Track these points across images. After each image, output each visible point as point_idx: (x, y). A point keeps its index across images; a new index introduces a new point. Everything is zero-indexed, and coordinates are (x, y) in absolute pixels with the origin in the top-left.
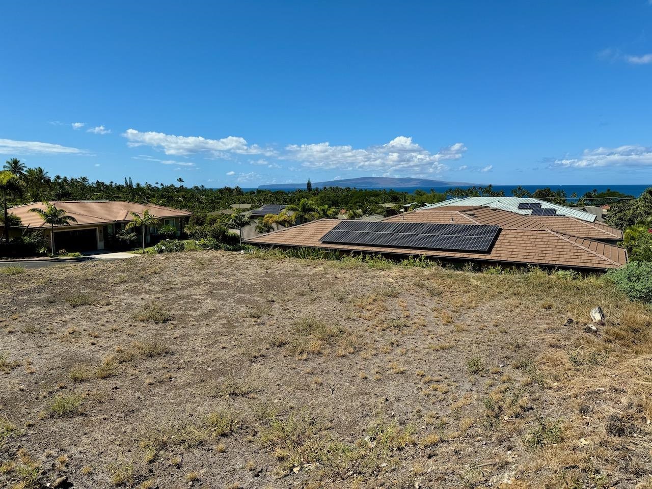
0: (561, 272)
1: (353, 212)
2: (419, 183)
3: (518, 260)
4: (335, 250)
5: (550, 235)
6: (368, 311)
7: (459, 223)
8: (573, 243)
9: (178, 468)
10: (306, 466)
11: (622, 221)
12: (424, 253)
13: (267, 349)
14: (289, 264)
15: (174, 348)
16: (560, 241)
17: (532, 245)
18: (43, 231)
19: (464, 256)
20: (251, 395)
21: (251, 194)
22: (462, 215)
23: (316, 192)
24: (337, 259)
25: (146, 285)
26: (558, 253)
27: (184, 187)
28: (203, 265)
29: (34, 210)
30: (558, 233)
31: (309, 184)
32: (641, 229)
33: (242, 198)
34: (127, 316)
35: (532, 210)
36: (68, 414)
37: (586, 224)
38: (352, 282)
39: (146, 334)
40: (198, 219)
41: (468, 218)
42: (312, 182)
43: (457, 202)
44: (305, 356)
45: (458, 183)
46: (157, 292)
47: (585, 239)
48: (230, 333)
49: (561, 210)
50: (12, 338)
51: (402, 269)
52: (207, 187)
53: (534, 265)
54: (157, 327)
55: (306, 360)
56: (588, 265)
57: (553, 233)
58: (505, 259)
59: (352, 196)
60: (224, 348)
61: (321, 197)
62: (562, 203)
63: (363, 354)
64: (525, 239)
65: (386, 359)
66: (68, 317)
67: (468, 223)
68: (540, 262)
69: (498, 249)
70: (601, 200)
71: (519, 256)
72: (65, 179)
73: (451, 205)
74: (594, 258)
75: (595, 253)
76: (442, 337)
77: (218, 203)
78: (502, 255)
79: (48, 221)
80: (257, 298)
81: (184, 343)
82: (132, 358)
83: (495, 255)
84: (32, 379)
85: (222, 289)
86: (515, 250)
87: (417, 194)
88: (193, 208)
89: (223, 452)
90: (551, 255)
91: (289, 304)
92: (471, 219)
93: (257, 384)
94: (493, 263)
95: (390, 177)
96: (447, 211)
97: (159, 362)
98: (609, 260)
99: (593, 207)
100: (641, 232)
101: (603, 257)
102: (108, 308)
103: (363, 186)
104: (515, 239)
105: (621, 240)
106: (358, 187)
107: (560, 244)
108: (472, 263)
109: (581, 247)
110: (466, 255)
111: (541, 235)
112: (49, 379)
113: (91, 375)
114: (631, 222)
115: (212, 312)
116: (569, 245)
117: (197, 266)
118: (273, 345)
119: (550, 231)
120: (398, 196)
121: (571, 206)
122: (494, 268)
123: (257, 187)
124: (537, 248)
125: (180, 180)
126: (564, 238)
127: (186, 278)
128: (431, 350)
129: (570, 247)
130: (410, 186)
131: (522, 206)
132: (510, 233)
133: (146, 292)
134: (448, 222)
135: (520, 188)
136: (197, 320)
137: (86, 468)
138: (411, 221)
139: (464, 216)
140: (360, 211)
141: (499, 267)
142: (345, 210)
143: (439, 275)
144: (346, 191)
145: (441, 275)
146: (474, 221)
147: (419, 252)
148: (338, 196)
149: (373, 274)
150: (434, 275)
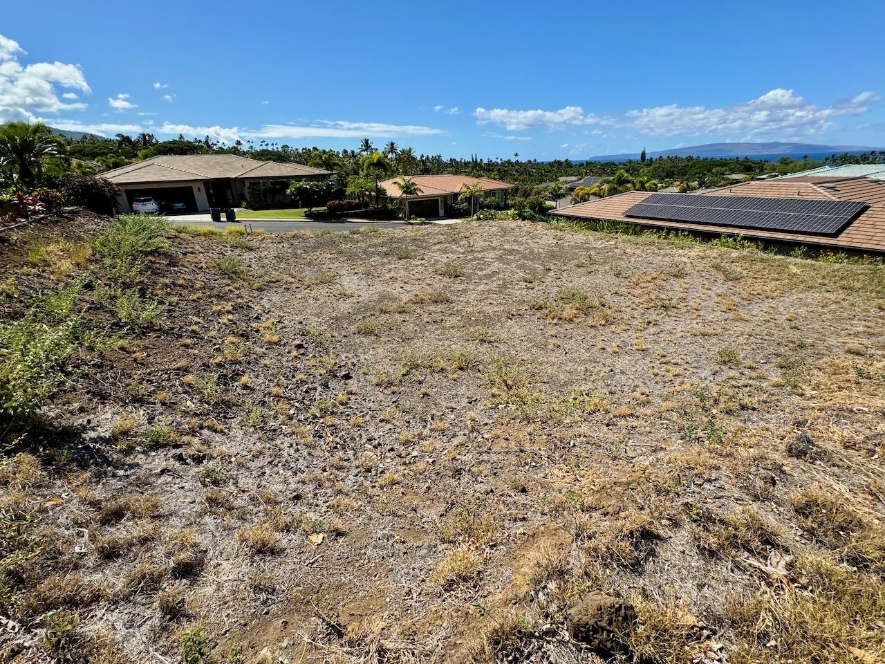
1: (687, 184)
2: (790, 148)
4: (636, 225)
6: (641, 288)
7: (807, 198)
9: (420, 384)
10: (510, 405)
12: (743, 232)
13: (526, 310)
14: (582, 236)
15: (454, 298)
18: (401, 200)
19: (798, 239)
20: (495, 344)
21: (580, 166)
22: (815, 187)
23: (650, 163)
24: (636, 234)
25: (454, 247)
27: (520, 161)
28: (504, 232)
29: (395, 183)
31: (643, 155)
33: (570, 171)
34: (431, 269)
36: (368, 333)
38: (640, 259)
39: (439, 284)
40: (525, 191)
41: (822, 191)
42: (647, 152)
43: (827, 172)
44: (555, 321)
46: (460, 253)
48: (501, 292)
50: (355, 277)
51: (705, 248)
52: (539, 160)
54: (449, 281)
55: (556, 324)
58: (858, 245)
60: (491, 304)
61: (654, 168)
63: (613, 328)
65: (634, 335)
66: (394, 266)
67: (819, 198)
69: (853, 232)
72: (428, 157)
73: (815, 175)
76: (710, 324)
77: (547, 176)
78: (855, 240)
79: (404, 192)
80: (536, 266)
81: (463, 296)
82: (422, 301)
83: (844, 239)
84: (357, 306)
85: (511, 255)
86: (878, 234)
87: (781, 163)
88: (523, 181)
89: (455, 380)
91: (565, 274)
92: (826, 194)
93: (504, 336)
94: (836, 249)
95: (749, 142)
96: (794, 183)
97: (439, 308)
102: (421, 262)
103: (709, 155)
108: (805, 247)
110: (801, 238)
112: (367, 308)
113: (391, 309)
115: (495, 273)
117: (499, 234)
118: (532, 307)
120: (753, 165)
122: (834, 256)
123: (588, 159)
125: (516, 155)
127: (486, 243)
128: (688, 334)
130: (774, 153)
132: (880, 213)
133: (452, 252)
134: (790, 197)
136: (480, 279)
137: (364, 369)
138: (739, 195)
139: (818, 189)
140: (695, 184)
141: (843, 255)
142: (679, 183)
143: (750, 259)
144: (686, 160)
145: (753, 259)
146: (830, 196)
147: (736, 231)
148: (675, 167)
149: (669, 252)
150: (744, 258)
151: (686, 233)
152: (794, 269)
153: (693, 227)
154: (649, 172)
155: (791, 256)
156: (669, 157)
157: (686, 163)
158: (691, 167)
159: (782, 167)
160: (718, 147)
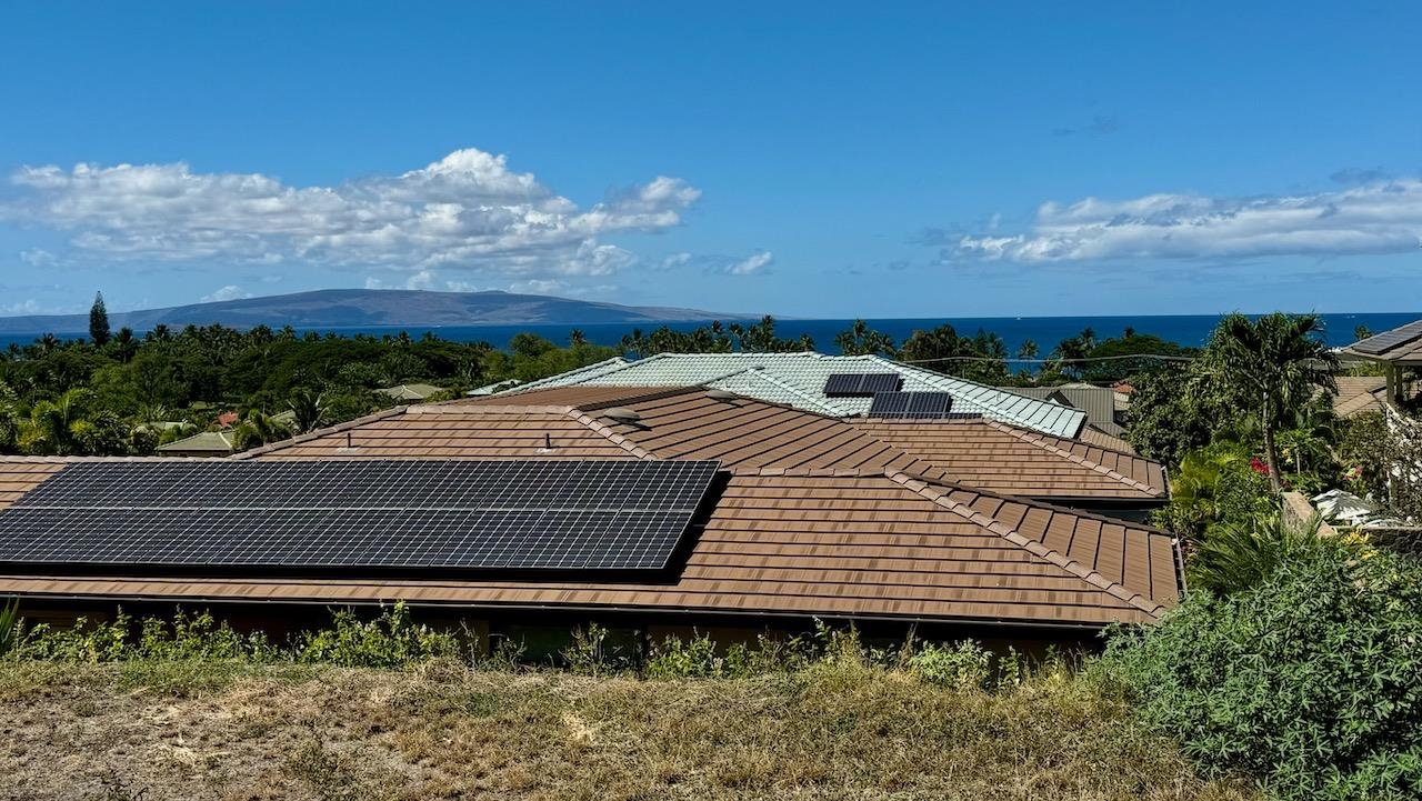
0: (930, 658)
1: (259, 420)
2: (534, 311)
3: (782, 604)
5: (905, 494)
7: (572, 455)
8: (985, 521)
11: (1172, 430)
16: (938, 517)
17: (834, 538)
22: (586, 420)
23: (127, 345)
26: (930, 566)
30: (931, 483)
31: (98, 318)
32: (1227, 458)
35: (870, 401)
37: (1042, 444)
41: (607, 432)
42: (110, 309)
43: (617, 375)
45: (679, 312)
47: (1035, 502)
49: (967, 396)
53: (837, 622)
56: (1042, 613)
57: (913, 485)
59: (274, 360)
61: (145, 366)
62: (991, 378)
64: (812, 515)
68: (865, 607)
69: (711, 560)
70: (1109, 362)
71: (787, 589)
74: (1062, 583)
75: (1062, 561)
78: (724, 586)
83: (696, 586)
86: (772, 562)
87: (521, 349)
90: (905, 578)
92: (618, 439)
94: (684, 624)
95: (430, 288)
96: (530, 409)
98: (1116, 590)
99: (1086, 386)
100: (1227, 471)
101: (1094, 579)
103: (324, 325)
104: (775, 514)
105: (1159, 502)
106: (302, 327)
107: (938, 529)
108: (599, 628)
109: (1014, 537)
110: (583, 595)
111: (871, 494)
114: (1199, 435)
116: (971, 530)
119: (901, 479)
120: (452, 357)
121: (1022, 384)
122: (684, 647)
124: (856, 551)
126: (951, 504)
129: (971, 542)
131: (838, 387)
132: (758, 492)
134: (529, 452)
135: (861, 326)
138: (379, 454)
139: (595, 426)
140: (285, 418)
141: (706, 641)
142: (233, 416)
143: (434, 704)
144: (252, 340)
145: (444, 704)
146: (629, 446)
147: (384, 591)
148: (220, 363)
149: (121, 720)
150: (414, 703)
151: (206, 619)
152: (580, 730)
153: (232, 589)
154: (126, 378)
155: (567, 668)
156: (192, 328)
157: (253, 348)
158: (273, 363)
159: (527, 363)
160: (346, 302)
